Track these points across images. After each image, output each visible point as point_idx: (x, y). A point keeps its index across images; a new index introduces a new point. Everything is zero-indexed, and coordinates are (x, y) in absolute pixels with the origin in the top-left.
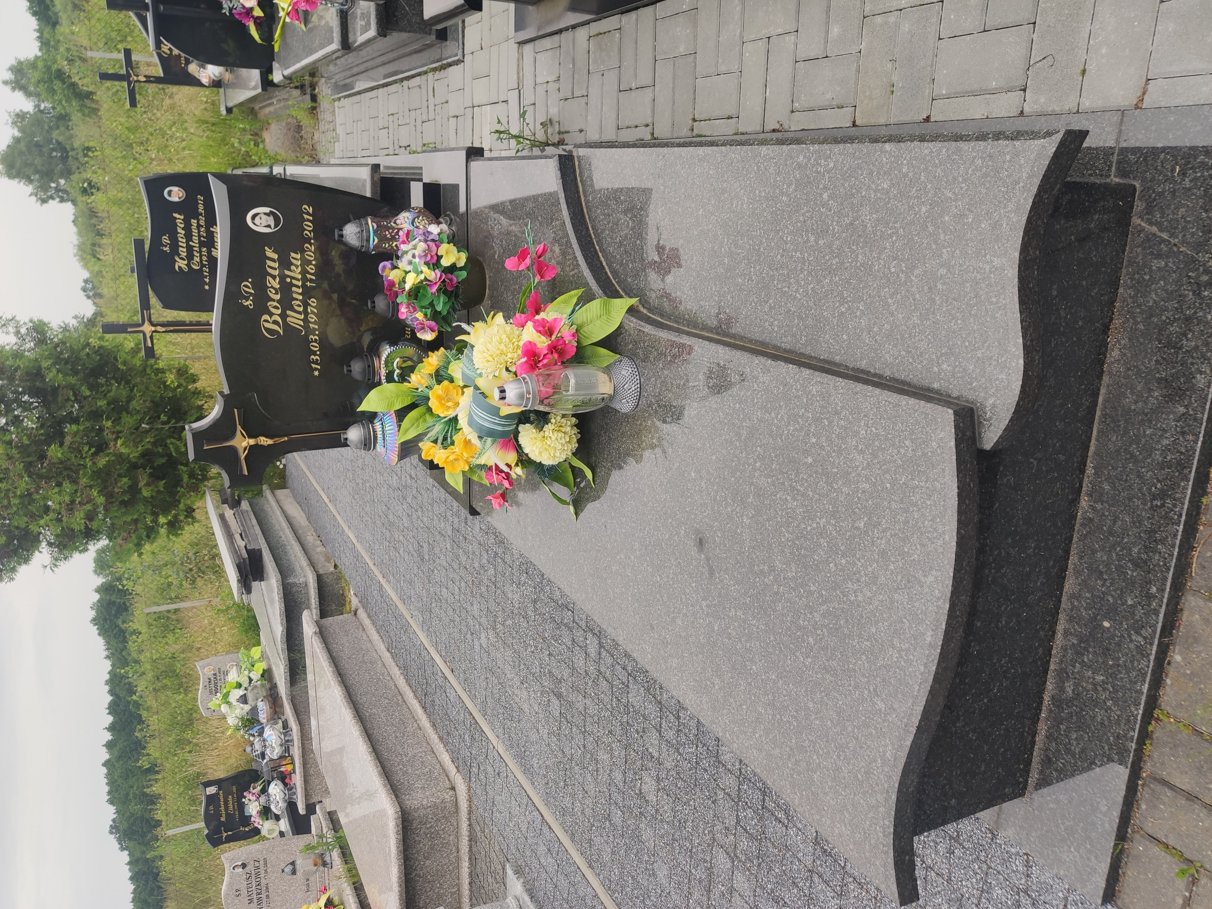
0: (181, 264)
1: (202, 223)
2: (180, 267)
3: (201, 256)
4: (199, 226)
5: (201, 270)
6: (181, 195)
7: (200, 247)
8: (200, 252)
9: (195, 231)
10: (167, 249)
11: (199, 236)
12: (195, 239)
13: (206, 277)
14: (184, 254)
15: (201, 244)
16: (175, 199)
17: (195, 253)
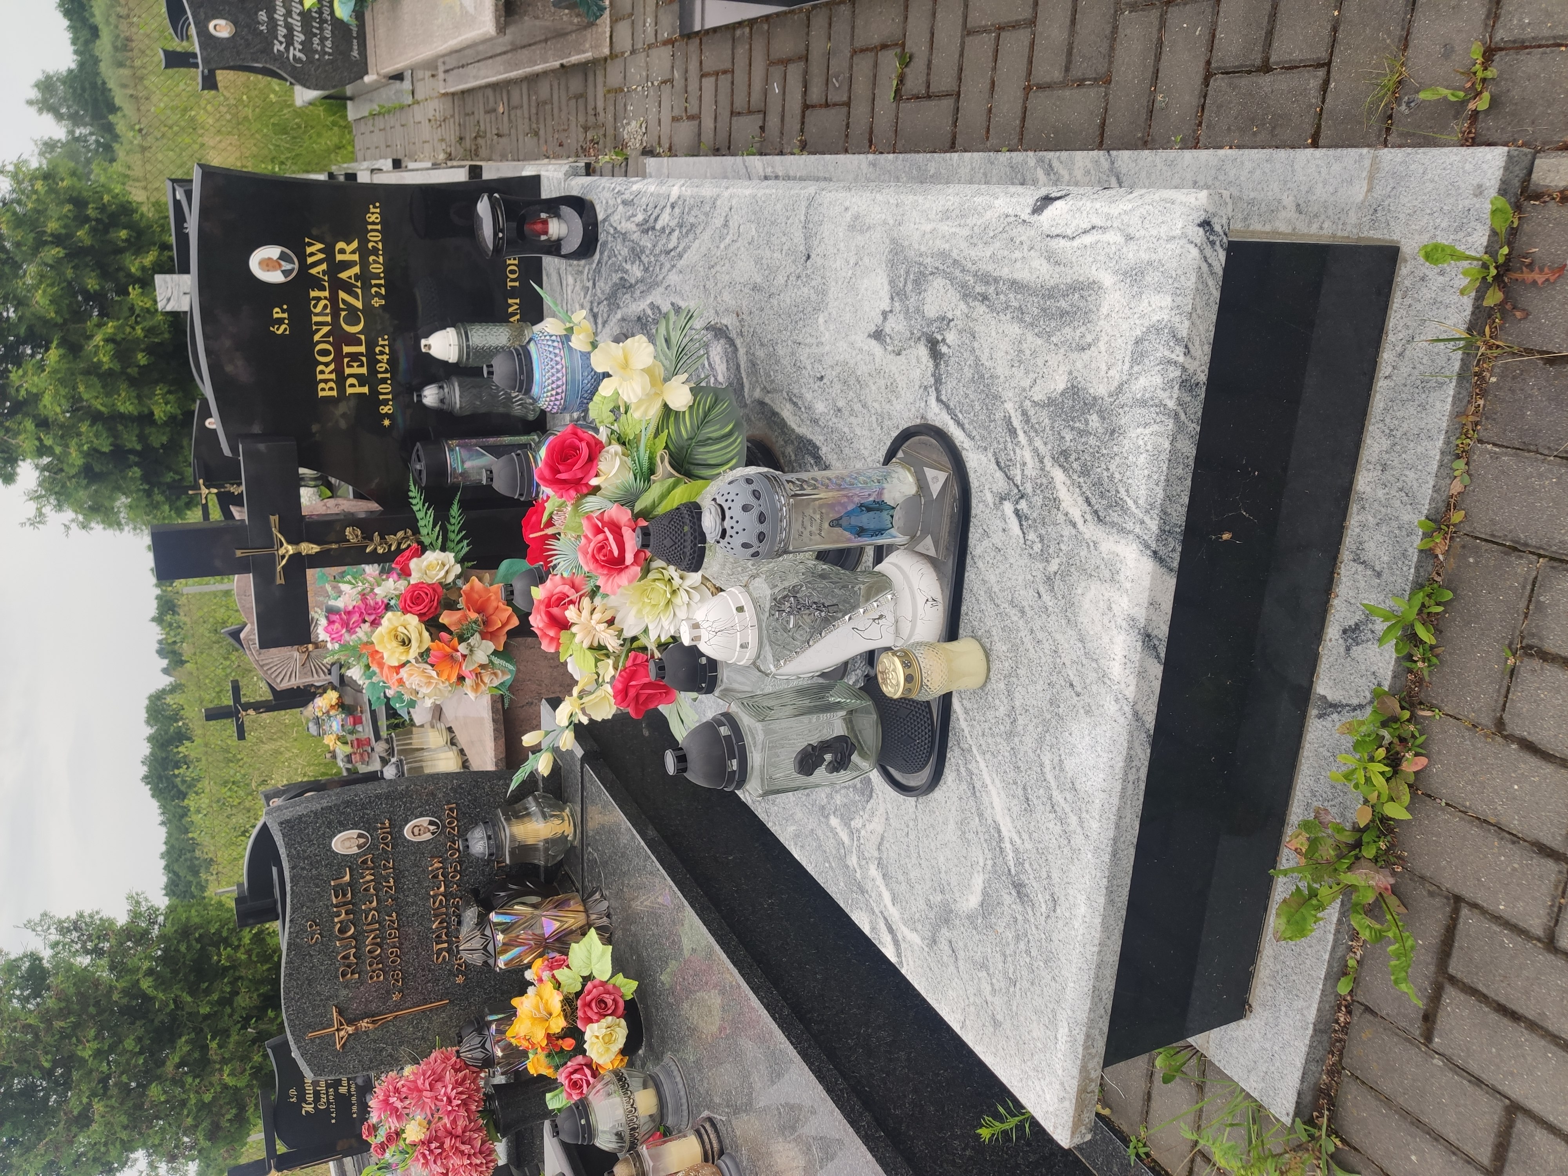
0: (309, 1108)
2: (307, 1112)
3: (328, 1097)
5: (328, 1108)
7: (327, 1090)
8: (327, 1093)
10: (294, 1100)
12: (323, 1084)
13: (333, 1112)
17: (322, 1096)
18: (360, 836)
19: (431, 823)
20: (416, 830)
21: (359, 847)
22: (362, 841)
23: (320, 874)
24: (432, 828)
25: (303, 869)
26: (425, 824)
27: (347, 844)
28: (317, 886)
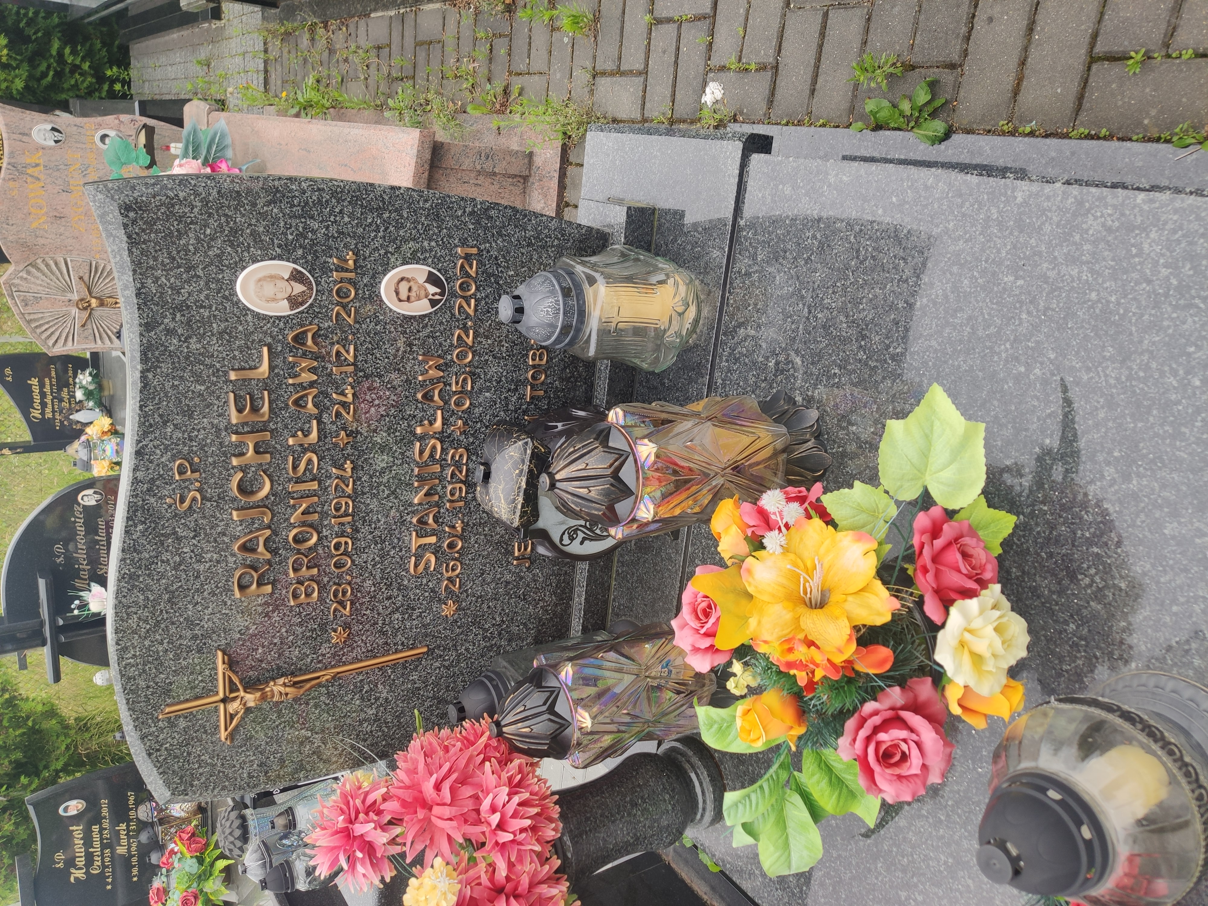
0: (78, 874)
1: (106, 824)
2: (76, 879)
3: (103, 859)
4: (101, 830)
5: (103, 872)
6: (80, 806)
7: (102, 851)
8: (102, 854)
9: (96, 836)
10: (61, 865)
11: (102, 839)
12: (97, 844)
13: (108, 877)
14: (81, 862)
15: (103, 847)
16: (72, 812)
17: (96, 858)
18: (296, 277)
19: (432, 279)
20: (403, 287)
21: (294, 302)
22: (299, 288)
23: (206, 353)
24: (432, 289)
25: (170, 332)
26: (421, 278)
27: (269, 289)
28: (199, 380)
